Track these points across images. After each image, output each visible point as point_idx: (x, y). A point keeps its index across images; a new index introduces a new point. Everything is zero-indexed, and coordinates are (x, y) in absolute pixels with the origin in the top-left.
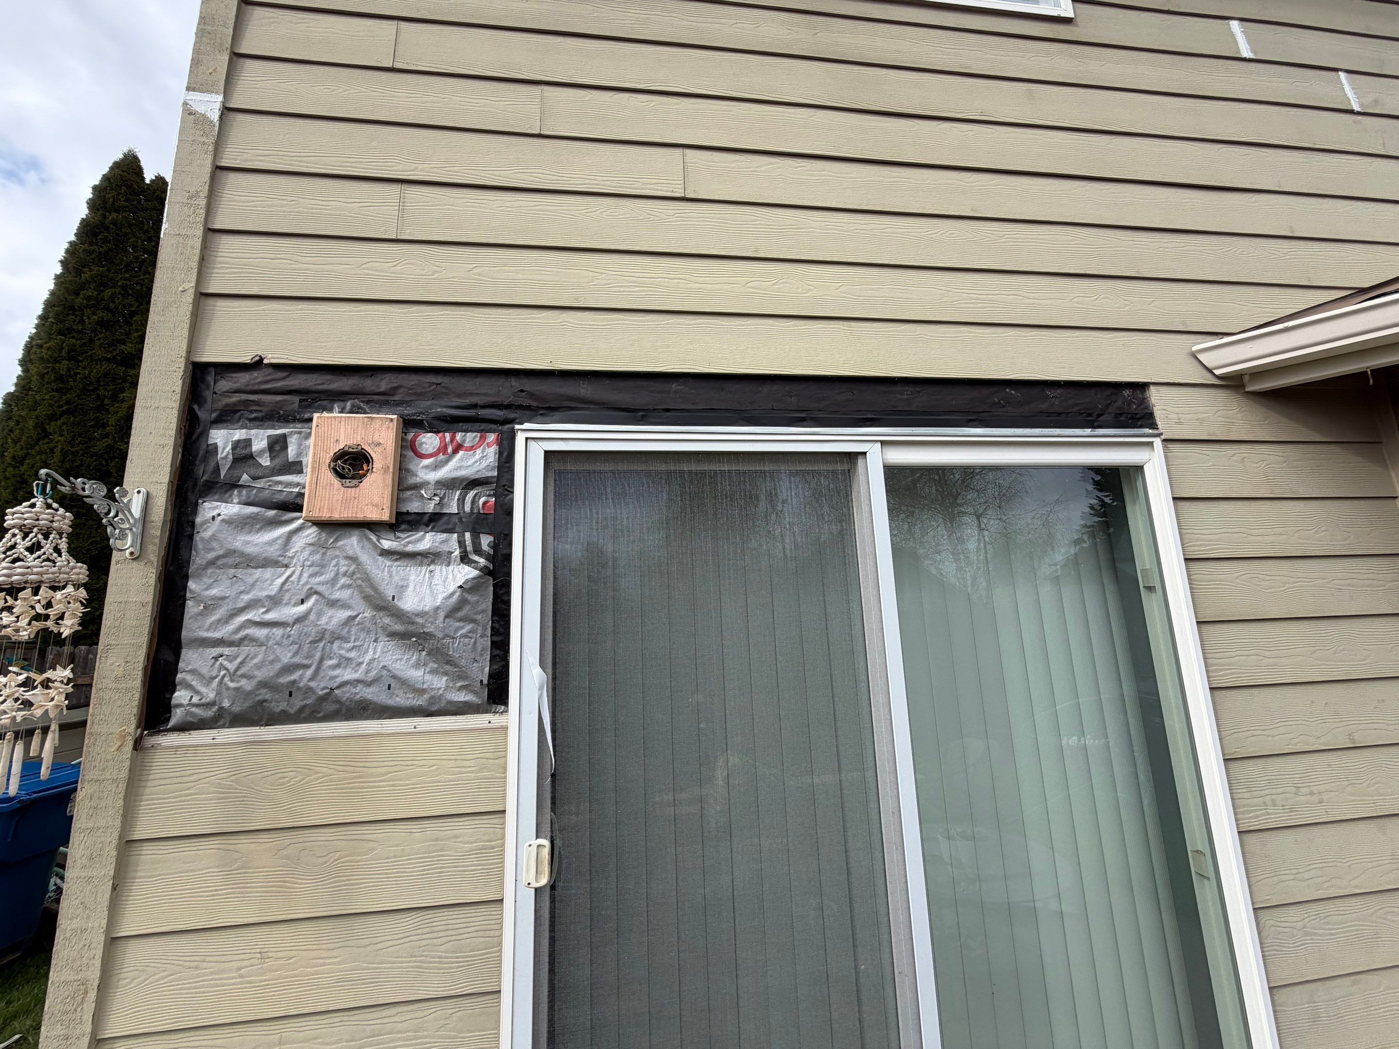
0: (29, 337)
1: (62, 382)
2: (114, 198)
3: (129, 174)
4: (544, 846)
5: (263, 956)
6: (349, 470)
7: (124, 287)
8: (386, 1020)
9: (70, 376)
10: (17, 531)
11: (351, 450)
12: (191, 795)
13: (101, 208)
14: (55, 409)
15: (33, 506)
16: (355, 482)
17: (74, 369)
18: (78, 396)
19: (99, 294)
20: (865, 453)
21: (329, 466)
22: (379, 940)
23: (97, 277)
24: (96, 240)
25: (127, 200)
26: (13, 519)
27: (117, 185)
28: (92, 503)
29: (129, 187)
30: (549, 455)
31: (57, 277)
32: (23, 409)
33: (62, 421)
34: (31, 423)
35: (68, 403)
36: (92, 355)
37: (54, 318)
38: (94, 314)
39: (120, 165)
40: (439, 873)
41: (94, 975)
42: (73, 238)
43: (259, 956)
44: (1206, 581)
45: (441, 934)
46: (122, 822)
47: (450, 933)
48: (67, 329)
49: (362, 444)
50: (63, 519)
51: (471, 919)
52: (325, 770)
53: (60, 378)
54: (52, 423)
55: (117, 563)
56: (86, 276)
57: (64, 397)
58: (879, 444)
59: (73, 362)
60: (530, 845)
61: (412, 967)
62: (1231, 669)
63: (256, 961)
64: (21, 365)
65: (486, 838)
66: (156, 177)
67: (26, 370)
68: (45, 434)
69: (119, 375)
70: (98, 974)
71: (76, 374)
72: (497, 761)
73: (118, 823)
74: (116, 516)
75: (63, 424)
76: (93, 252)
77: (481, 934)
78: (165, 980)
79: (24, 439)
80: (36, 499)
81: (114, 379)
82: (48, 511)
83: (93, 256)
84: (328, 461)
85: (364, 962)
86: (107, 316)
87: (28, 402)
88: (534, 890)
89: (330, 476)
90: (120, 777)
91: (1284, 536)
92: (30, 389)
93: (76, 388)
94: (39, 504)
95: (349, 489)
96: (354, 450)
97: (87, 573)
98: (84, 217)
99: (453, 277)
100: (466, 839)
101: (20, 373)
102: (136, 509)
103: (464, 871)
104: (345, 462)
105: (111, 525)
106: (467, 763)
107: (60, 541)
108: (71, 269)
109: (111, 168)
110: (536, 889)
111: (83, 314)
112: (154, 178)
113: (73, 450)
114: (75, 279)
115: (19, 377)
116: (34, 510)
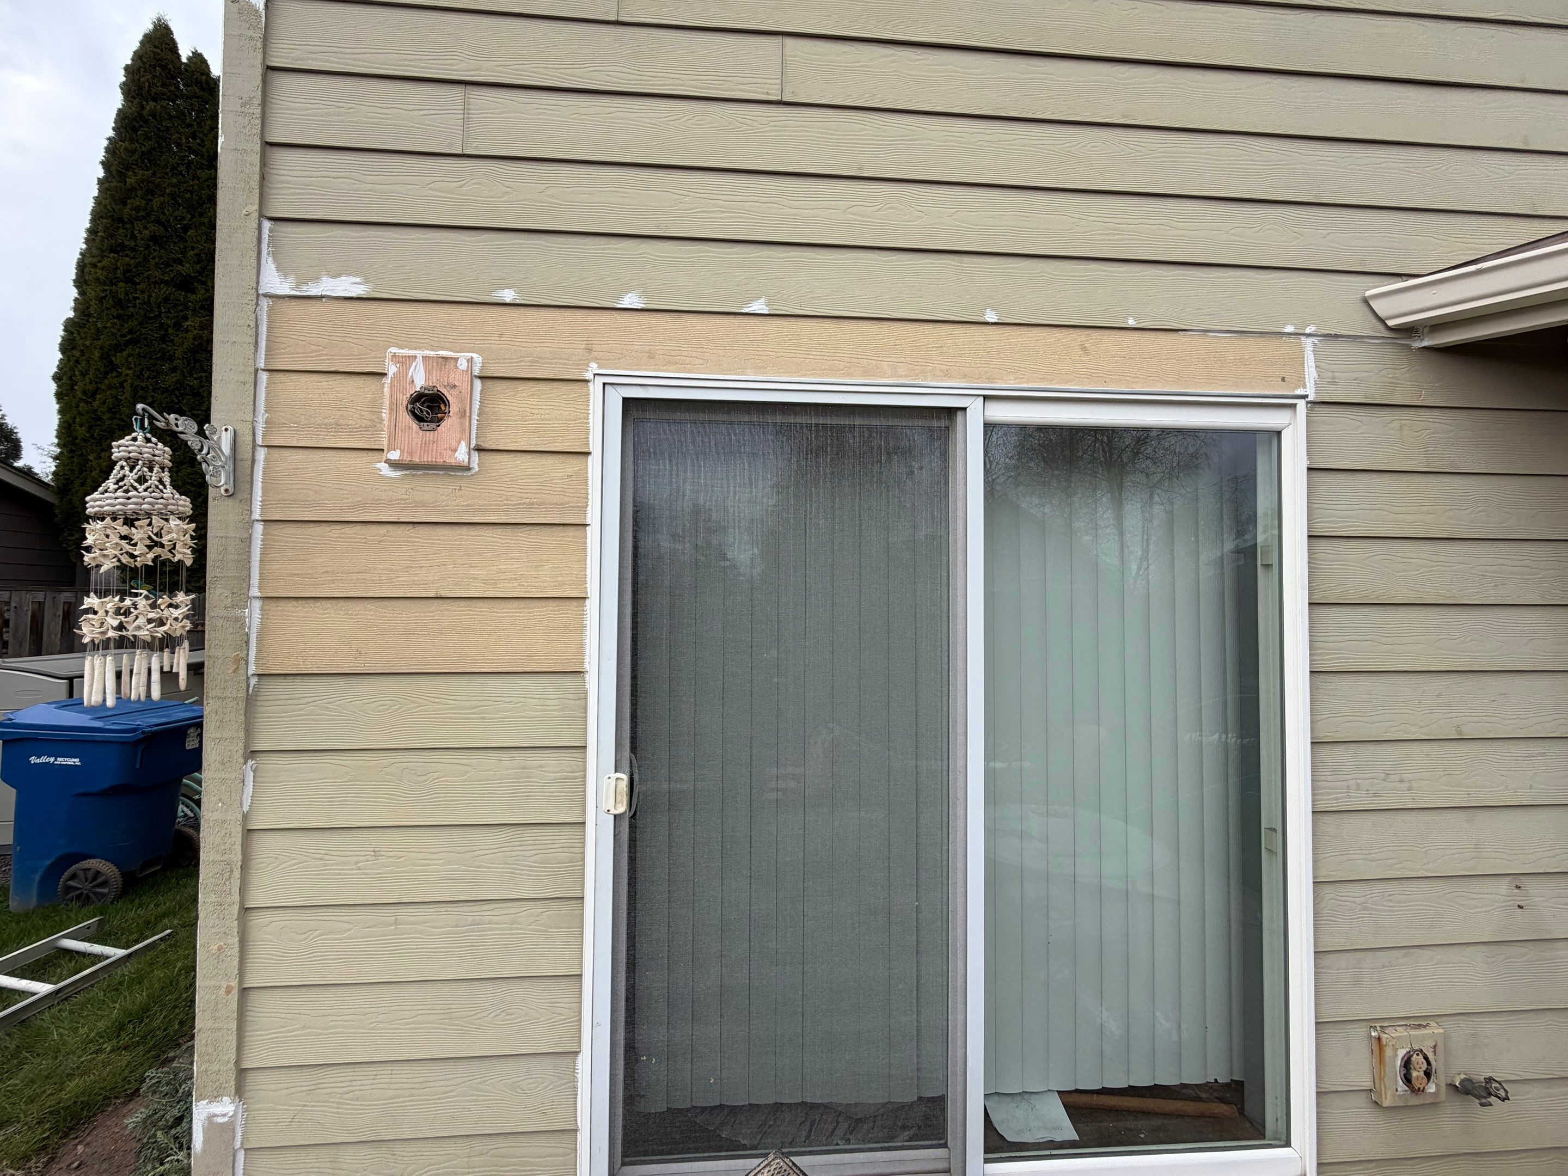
0: (81, 254)
1: (122, 308)
2: (149, 83)
3: (162, 51)
4: (622, 779)
5: (376, 854)
6: (428, 413)
7: (173, 196)
8: (484, 913)
9: (129, 300)
10: (125, 464)
11: (427, 392)
12: (301, 715)
13: (137, 95)
14: (119, 338)
15: (135, 439)
16: (433, 425)
17: (132, 293)
18: (140, 324)
19: (147, 204)
20: (964, 409)
21: (407, 407)
22: (476, 848)
23: (142, 183)
24: (137, 136)
25: (164, 85)
26: (119, 452)
27: (150, 66)
28: (186, 439)
29: (164, 67)
30: (628, 403)
31: (101, 182)
32: (86, 338)
33: (127, 352)
34: (97, 354)
35: (131, 331)
36: (148, 277)
37: (104, 232)
38: (145, 228)
39: (151, 39)
40: (527, 796)
41: (237, 857)
42: (111, 133)
43: (373, 853)
44: (1329, 561)
45: (530, 848)
46: (245, 734)
47: (538, 847)
48: (120, 245)
49: (438, 386)
50: (163, 452)
51: (558, 838)
52: (420, 700)
53: (119, 303)
54: (118, 354)
55: (214, 499)
56: (131, 181)
57: (126, 326)
58: (982, 398)
59: (130, 285)
60: (609, 778)
61: (506, 872)
62: (1338, 654)
63: (370, 858)
64: (76, 287)
65: (568, 769)
66: (193, 53)
67: (82, 293)
68: (112, 367)
69: (180, 300)
70: (240, 857)
71: (135, 298)
72: (578, 702)
73: (242, 735)
74: (208, 453)
75: (129, 356)
76: (135, 150)
77: (566, 850)
78: (296, 867)
79: (92, 372)
80: (136, 434)
81: (175, 306)
82: (149, 445)
83: (136, 156)
84: (405, 403)
85: (464, 865)
86: (160, 231)
87: (90, 330)
88: (613, 816)
89: (407, 420)
90: (239, 695)
91: (1431, 516)
92: (89, 315)
93: (137, 314)
94: (140, 438)
95: (428, 432)
96: (430, 392)
97: (191, 506)
98: (120, 106)
99: (524, 200)
100: (551, 769)
101: (76, 295)
102: (226, 447)
103: (550, 796)
104: (422, 404)
105: (205, 461)
106: (552, 703)
107: (163, 475)
108: (114, 172)
109: (142, 43)
110: (615, 816)
111: (133, 228)
112: (191, 55)
113: (143, 384)
114: (119, 184)
115: (76, 300)
116: (136, 443)
